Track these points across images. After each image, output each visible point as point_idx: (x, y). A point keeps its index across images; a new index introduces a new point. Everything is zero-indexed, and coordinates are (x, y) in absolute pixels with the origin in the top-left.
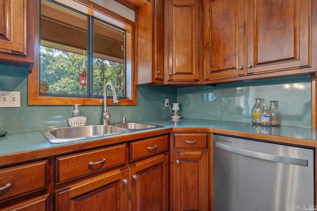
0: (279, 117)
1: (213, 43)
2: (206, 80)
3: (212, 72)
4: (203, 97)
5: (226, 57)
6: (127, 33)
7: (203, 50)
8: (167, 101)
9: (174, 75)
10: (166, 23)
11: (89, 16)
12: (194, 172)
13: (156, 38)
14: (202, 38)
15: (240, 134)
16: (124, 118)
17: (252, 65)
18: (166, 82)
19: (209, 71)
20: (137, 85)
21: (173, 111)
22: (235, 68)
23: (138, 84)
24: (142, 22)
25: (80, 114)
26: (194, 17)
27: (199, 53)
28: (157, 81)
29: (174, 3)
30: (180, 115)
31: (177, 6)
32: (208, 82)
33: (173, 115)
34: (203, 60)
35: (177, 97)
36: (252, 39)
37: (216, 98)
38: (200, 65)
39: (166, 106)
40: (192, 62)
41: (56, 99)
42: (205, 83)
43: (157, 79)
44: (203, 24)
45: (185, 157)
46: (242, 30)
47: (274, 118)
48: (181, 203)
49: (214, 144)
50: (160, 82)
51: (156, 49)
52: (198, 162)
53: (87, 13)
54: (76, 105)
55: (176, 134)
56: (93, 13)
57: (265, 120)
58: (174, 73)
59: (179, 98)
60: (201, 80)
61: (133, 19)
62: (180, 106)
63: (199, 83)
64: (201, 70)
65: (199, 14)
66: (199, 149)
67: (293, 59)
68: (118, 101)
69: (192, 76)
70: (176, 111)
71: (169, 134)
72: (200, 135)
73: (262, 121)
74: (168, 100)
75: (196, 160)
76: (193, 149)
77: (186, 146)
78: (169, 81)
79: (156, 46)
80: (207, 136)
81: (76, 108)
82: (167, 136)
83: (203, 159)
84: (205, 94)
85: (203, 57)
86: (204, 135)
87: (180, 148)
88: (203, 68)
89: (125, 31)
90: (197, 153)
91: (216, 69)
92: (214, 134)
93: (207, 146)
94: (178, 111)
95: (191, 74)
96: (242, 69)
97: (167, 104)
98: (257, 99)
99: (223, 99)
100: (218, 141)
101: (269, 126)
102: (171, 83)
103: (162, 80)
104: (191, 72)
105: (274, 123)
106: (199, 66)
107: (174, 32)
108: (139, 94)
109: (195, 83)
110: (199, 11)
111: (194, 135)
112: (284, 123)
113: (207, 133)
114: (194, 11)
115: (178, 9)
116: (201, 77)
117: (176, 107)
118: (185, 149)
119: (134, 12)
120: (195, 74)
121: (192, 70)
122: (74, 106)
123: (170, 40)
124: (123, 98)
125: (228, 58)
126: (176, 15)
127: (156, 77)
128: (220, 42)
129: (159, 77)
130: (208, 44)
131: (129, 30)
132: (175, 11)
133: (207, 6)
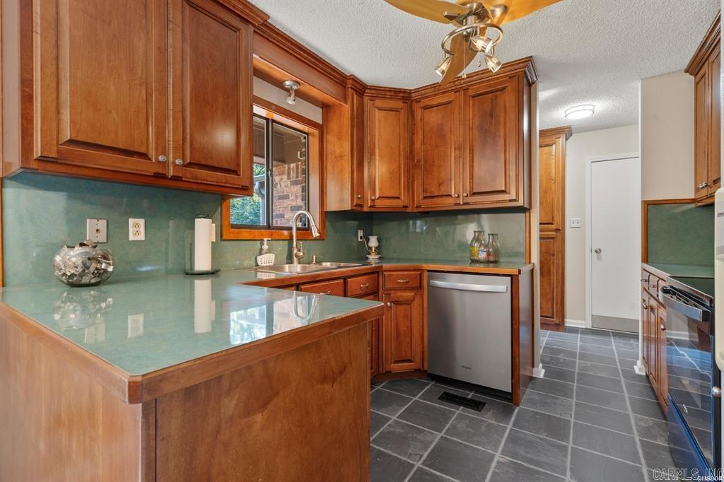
0: (497, 252)
1: (426, 161)
2: (417, 207)
3: (425, 198)
4: (408, 225)
5: (441, 181)
6: (310, 137)
7: (413, 168)
8: (360, 233)
9: (378, 199)
10: (367, 130)
11: (267, 119)
12: (407, 315)
13: (355, 152)
14: (412, 151)
15: (454, 268)
16: (314, 257)
17: (469, 193)
18: (366, 209)
19: (421, 197)
20: (326, 212)
21: (371, 248)
22: (450, 195)
23: (327, 210)
24: (334, 126)
25: (269, 251)
26: (401, 126)
27: (409, 171)
28: (356, 208)
29: (376, 105)
30: (378, 254)
31: (380, 109)
32: (420, 210)
33: (369, 254)
34: (413, 181)
35: (374, 227)
36: (468, 164)
37: (427, 228)
38: (410, 187)
39: (359, 240)
40: (400, 183)
41: (247, 232)
42: (416, 210)
43: (357, 205)
44: (413, 134)
45: (397, 300)
47: (492, 253)
48: (391, 353)
49: (429, 282)
50: (359, 209)
51: (355, 166)
52: (410, 304)
53: (265, 116)
54: (266, 239)
55: (386, 273)
56: (272, 116)
57: (482, 256)
58: (377, 196)
59: (375, 229)
60: (411, 208)
61: (319, 120)
62: (379, 240)
63: (408, 210)
64: (411, 193)
65: (408, 121)
66: (412, 289)
67: (504, 192)
68: (318, 235)
69: (399, 200)
70: (373, 248)
71: (378, 272)
72: (413, 273)
73: (480, 256)
74: (362, 231)
75: (408, 303)
76: (406, 289)
77: (397, 286)
78: (371, 206)
79: (355, 162)
80: (420, 274)
81: (265, 243)
82: (376, 275)
83: (416, 300)
84: (411, 222)
85: (413, 177)
86: (416, 273)
87: (391, 289)
88: (413, 191)
89: (307, 134)
90: (409, 294)
91: (429, 195)
92: (429, 271)
93: (421, 286)
94: (376, 248)
95: (398, 198)
96: (458, 197)
97: (361, 238)
98: (475, 232)
99: (437, 229)
100: (433, 279)
101: (488, 262)
102: (373, 210)
103: (361, 206)
104: (398, 196)
105: (492, 259)
106: (408, 189)
107: (377, 143)
108: (328, 224)
109: (404, 210)
110: (408, 118)
111: (406, 273)
112: (502, 259)
113: (421, 270)
114: (402, 116)
115: (383, 113)
116: (411, 202)
117: (373, 242)
118: (395, 289)
119: (321, 110)
120: (404, 200)
121: (400, 194)
122: (263, 240)
123: (372, 153)
124: (305, 230)
125: (442, 182)
126: (380, 121)
127: (355, 202)
128: (433, 162)
129: (360, 202)
130: (419, 161)
131: (313, 135)
132: (378, 115)
133: (418, 113)
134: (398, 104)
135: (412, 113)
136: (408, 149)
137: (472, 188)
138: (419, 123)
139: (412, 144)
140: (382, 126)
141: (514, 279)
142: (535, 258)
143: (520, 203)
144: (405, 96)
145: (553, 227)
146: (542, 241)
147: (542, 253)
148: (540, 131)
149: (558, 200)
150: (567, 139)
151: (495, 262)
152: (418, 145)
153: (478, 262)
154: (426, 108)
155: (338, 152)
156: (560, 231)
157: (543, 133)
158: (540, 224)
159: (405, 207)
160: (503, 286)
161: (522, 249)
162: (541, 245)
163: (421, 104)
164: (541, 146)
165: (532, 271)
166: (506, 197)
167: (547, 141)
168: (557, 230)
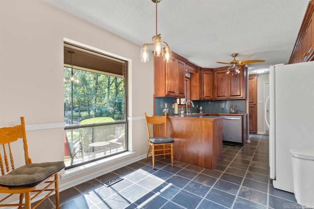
1: (218, 87)
2: (215, 99)
8: (197, 106)
9: (205, 97)
18: (202, 100)
19: (216, 96)
21: (200, 110)
22: (225, 96)
26: (211, 77)
27: (213, 90)
29: (204, 73)
32: (216, 100)
34: (214, 92)
35: (202, 104)
38: (213, 94)
40: (210, 93)
42: (215, 100)
44: (214, 80)
46: (227, 85)
57: (233, 112)
62: (203, 108)
63: (213, 100)
65: (213, 77)
67: (239, 96)
69: (210, 97)
91: (219, 96)
94: (202, 110)
96: (227, 97)
101: (235, 113)
105: (236, 112)
112: (239, 113)
114: (211, 75)
117: (201, 108)
119: (190, 74)
120: (212, 97)
125: (223, 93)
128: (220, 87)
130: (216, 87)
131: (188, 81)
132: (205, 75)
133: (216, 74)
134: (210, 72)
135: (213, 74)
136: (213, 84)
137: (231, 94)
138: (216, 77)
139: (214, 82)
140: (206, 78)
141: (242, 117)
142: (248, 112)
143: (244, 98)
144: (212, 70)
145: (253, 103)
146: (250, 108)
147: (249, 111)
148: (249, 75)
149: (255, 96)
150: (258, 77)
151: (237, 113)
152: (216, 83)
153: (232, 113)
154: (217, 73)
155: (195, 85)
156: (256, 105)
157: (250, 75)
158: (249, 103)
159: (212, 99)
160: (239, 118)
161: (244, 110)
162: (249, 109)
163: (216, 72)
164: (249, 79)
165: (247, 115)
166: (240, 97)
167: (251, 78)
168: (255, 104)
